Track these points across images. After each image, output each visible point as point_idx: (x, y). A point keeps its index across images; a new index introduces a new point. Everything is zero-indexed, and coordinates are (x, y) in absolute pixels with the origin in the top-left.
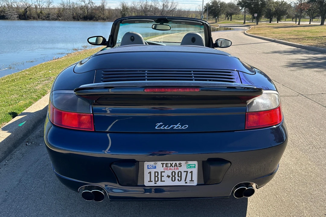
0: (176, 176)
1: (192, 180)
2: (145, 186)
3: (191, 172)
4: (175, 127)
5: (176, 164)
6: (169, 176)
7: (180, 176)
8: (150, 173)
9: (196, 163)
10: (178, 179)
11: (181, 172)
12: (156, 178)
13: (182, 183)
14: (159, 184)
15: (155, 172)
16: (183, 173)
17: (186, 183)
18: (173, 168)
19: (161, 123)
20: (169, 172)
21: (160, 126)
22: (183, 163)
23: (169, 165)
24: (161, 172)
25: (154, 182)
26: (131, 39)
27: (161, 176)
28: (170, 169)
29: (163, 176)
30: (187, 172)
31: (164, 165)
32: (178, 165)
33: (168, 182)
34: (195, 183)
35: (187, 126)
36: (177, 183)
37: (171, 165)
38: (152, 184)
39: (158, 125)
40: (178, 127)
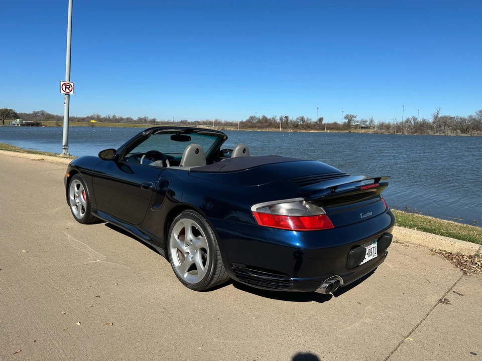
0: (370, 252)
6: (367, 254)
13: (372, 257)
14: (364, 261)
17: (374, 256)
22: (372, 240)
31: (366, 245)
33: (368, 259)
35: (372, 213)
36: (370, 258)
37: (369, 245)
38: (362, 263)
39: (361, 215)
40: (369, 214)
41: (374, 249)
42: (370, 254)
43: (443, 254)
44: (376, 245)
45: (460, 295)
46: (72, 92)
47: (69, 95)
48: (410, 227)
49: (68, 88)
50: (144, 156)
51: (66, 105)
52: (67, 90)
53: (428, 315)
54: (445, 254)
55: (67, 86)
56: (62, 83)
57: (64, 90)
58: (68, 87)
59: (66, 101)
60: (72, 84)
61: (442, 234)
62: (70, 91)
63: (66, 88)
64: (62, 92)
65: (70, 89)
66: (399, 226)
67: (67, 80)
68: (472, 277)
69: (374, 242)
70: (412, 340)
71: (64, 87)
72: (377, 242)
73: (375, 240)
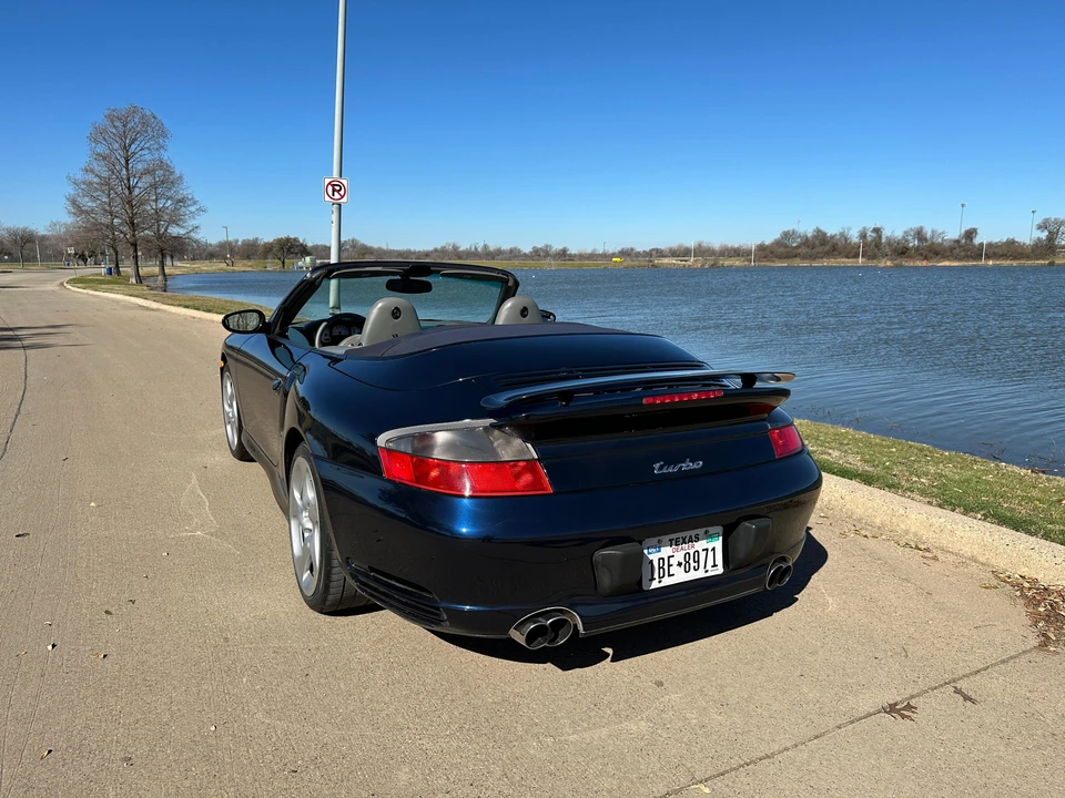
0: (691, 561)
1: (715, 565)
2: (644, 591)
3: (713, 549)
4: (684, 467)
5: (690, 536)
6: (680, 564)
7: (696, 560)
8: (651, 562)
9: (719, 529)
10: (695, 567)
12: (661, 571)
13: (700, 574)
14: (667, 581)
15: (659, 560)
16: (700, 551)
17: (707, 571)
18: (687, 546)
19: (661, 463)
20: (679, 556)
21: (661, 468)
22: (701, 531)
23: (681, 541)
24: (669, 558)
25: (657, 580)
27: (669, 566)
28: (682, 549)
29: (672, 565)
30: (707, 550)
31: (674, 542)
32: (694, 539)
33: (680, 576)
34: (720, 570)
35: (702, 463)
36: (693, 575)
37: (684, 542)
38: (655, 585)
39: (657, 466)
40: (688, 465)
41: (711, 554)
42: (692, 564)
43: (1021, 588)
44: (718, 544)
45: (967, 698)
46: (344, 200)
47: (340, 205)
48: (968, 510)
49: (338, 191)
50: (324, 324)
51: (335, 225)
52: (337, 196)
53: (816, 737)
54: (1030, 589)
55: (336, 187)
56: (327, 181)
57: (331, 194)
58: (338, 188)
59: (334, 217)
60: (344, 182)
61: (1047, 536)
62: (342, 197)
63: (334, 190)
64: (327, 199)
65: (342, 192)
66: (940, 506)
67: (335, 174)
68: (1056, 658)
69: (708, 536)
70: (707, 791)
71: (330, 188)
72: (721, 538)
73: (712, 530)
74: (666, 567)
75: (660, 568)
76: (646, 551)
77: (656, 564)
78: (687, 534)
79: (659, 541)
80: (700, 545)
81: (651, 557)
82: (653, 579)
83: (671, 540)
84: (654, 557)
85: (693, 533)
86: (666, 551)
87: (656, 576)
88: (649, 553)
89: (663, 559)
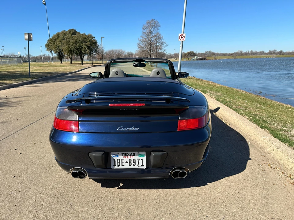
0: (132, 162)
1: (142, 165)
2: (111, 169)
3: (142, 159)
4: (130, 129)
5: (131, 154)
6: (127, 162)
7: (134, 162)
8: (114, 160)
9: (144, 153)
10: (133, 164)
11: (135, 159)
12: (119, 163)
13: (136, 167)
14: (121, 167)
15: (118, 159)
16: (136, 160)
17: (139, 167)
18: (130, 156)
19: (121, 127)
20: (127, 160)
21: (121, 128)
22: (136, 153)
23: (127, 154)
24: (122, 159)
25: (117, 166)
26: (116, 73)
27: (122, 162)
28: (128, 157)
29: (123, 162)
30: (139, 159)
31: (124, 154)
32: (133, 155)
33: (127, 166)
34: (145, 167)
35: (138, 129)
36: (132, 167)
37: (128, 155)
38: (116, 167)
39: (119, 128)
40: (132, 129)
41: (140, 161)
42: (132, 163)
44: (144, 158)
47: (183, 41)
51: (181, 47)
52: (182, 39)
55: (182, 36)
56: (180, 35)
57: (180, 38)
58: (182, 37)
59: (181, 45)
60: (184, 35)
63: (181, 37)
64: (179, 40)
65: (183, 38)
67: (182, 33)
71: (180, 37)
72: (145, 156)
73: (141, 153)
74: (121, 162)
75: (118, 162)
76: (112, 156)
77: (116, 160)
78: (130, 153)
79: (118, 153)
80: (136, 157)
81: (114, 158)
82: (115, 165)
83: (123, 154)
84: (116, 159)
85: (133, 153)
86: (121, 157)
87: (117, 164)
88: (113, 157)
89: (119, 159)
